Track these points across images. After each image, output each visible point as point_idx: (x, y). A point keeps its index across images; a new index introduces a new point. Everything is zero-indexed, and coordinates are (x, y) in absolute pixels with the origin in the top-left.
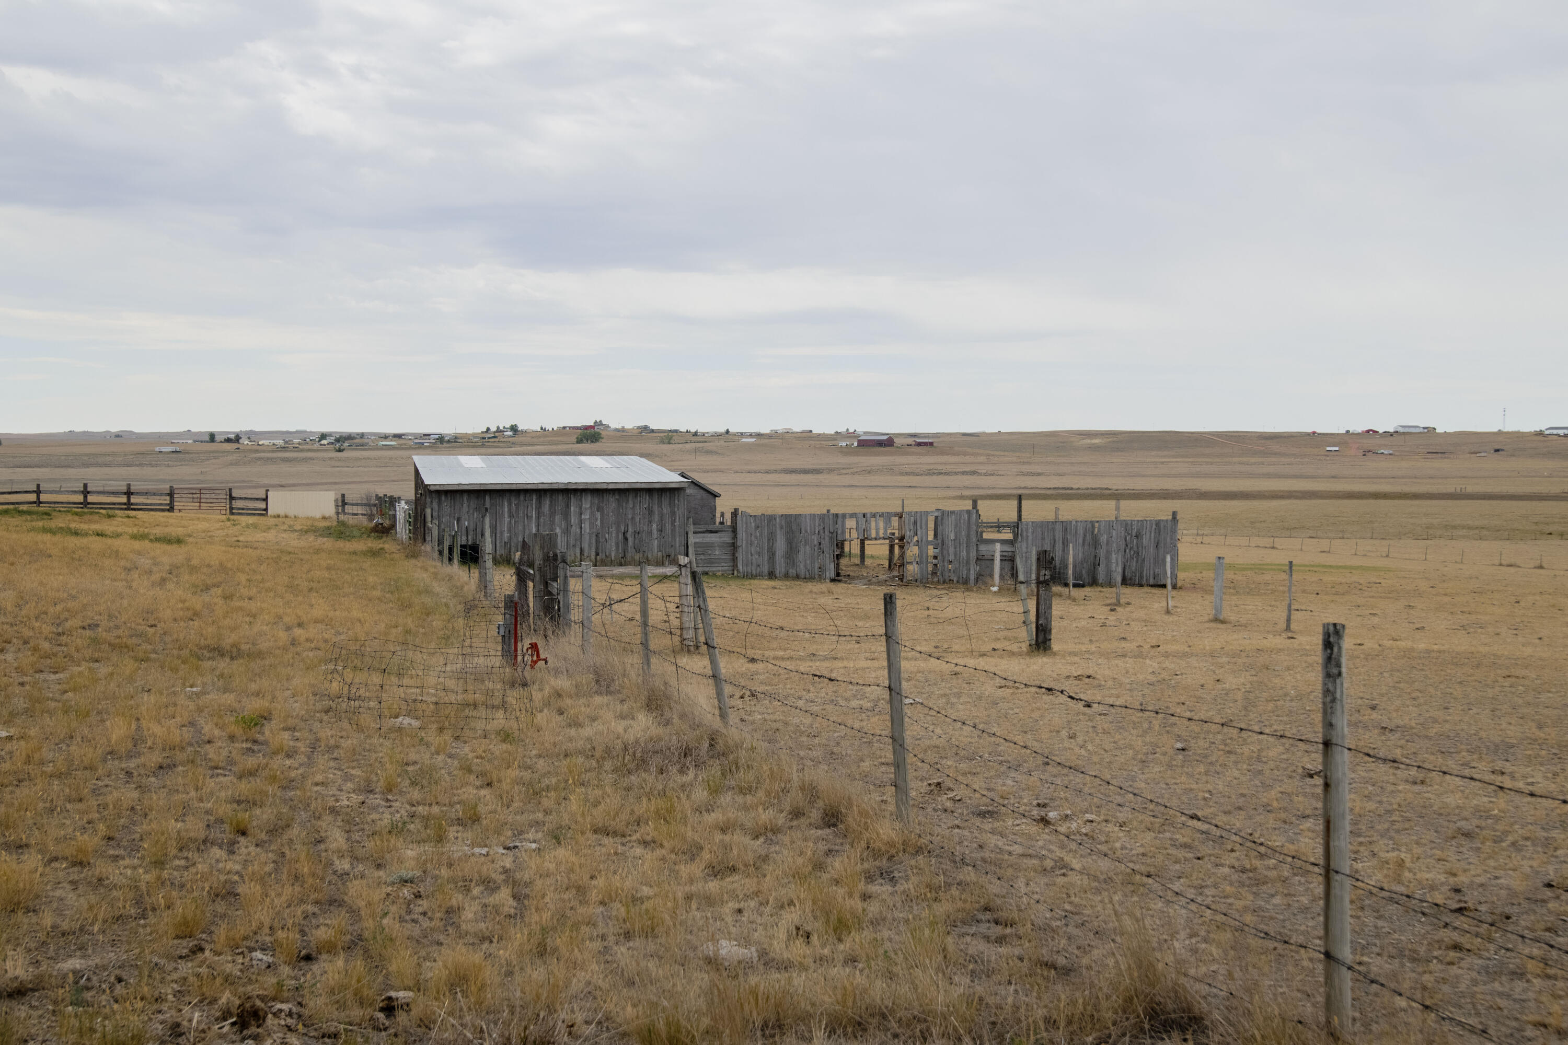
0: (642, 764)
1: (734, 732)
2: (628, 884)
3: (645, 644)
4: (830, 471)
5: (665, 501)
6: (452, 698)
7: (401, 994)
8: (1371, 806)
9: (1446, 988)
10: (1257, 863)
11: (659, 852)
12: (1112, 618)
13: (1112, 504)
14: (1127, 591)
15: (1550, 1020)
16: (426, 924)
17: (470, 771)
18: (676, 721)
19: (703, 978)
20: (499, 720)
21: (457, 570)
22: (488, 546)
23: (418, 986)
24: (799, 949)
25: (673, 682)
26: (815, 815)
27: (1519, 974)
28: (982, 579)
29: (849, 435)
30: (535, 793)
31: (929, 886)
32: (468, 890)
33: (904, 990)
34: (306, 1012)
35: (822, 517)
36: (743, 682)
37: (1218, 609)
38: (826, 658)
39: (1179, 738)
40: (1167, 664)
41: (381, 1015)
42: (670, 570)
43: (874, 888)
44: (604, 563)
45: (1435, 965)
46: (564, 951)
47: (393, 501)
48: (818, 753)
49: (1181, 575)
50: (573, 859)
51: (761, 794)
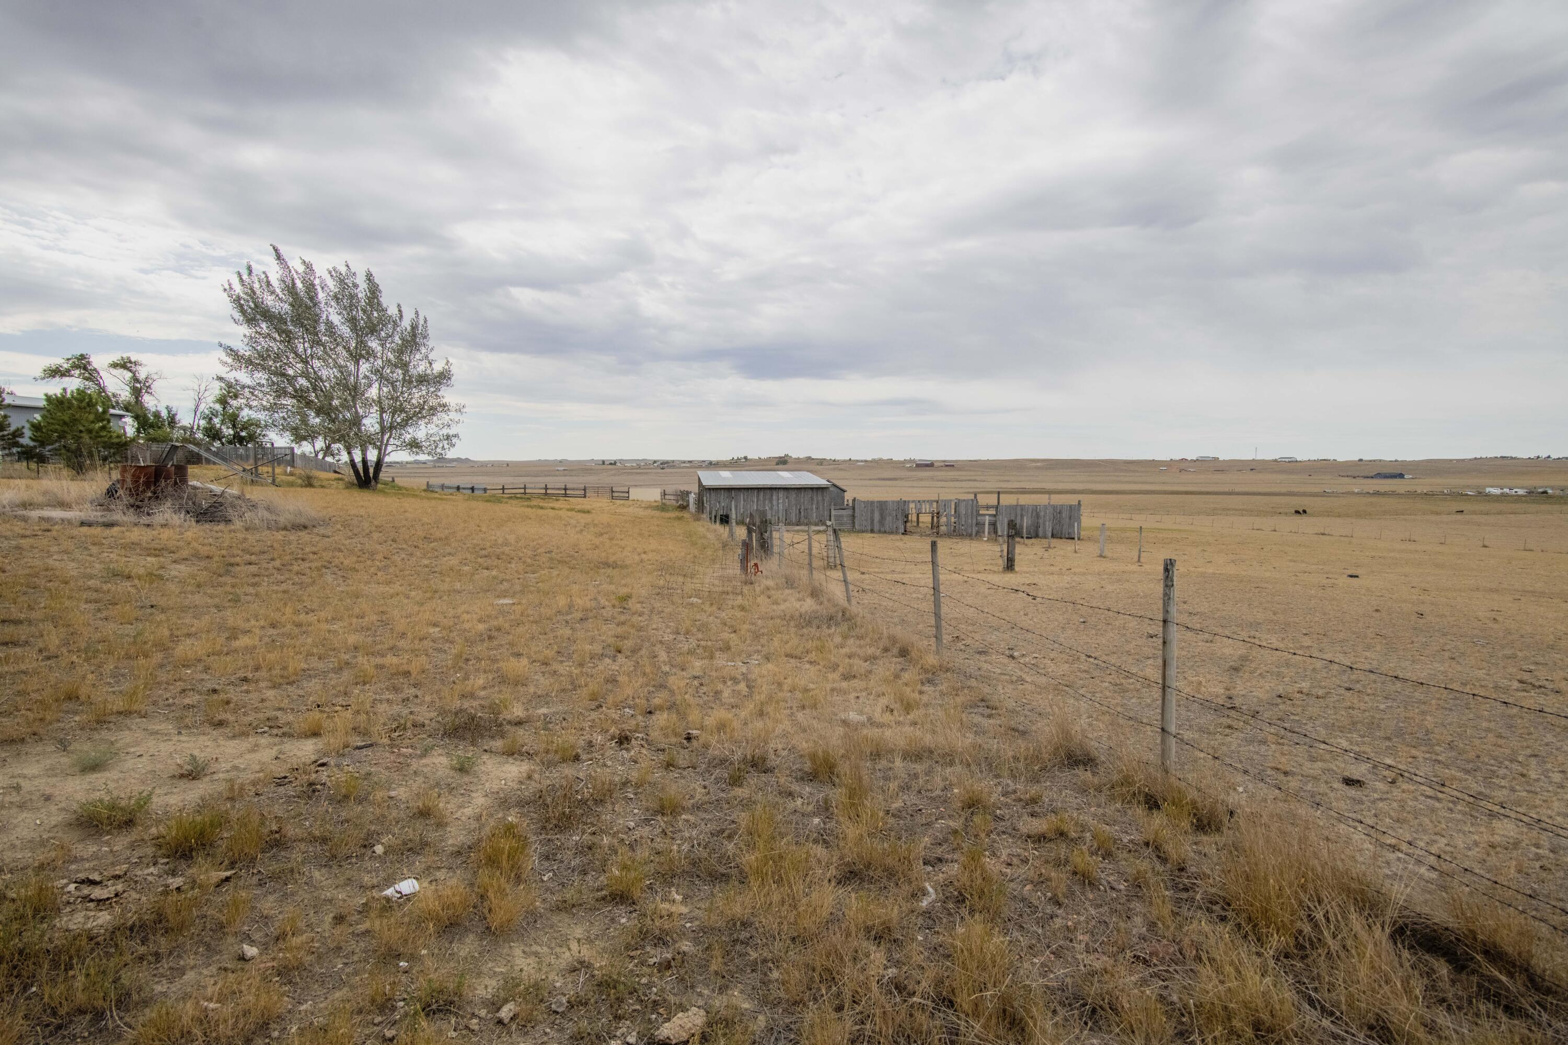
0: (809, 623)
1: (854, 609)
2: (803, 682)
3: (810, 564)
4: (901, 479)
5: (820, 493)
6: (717, 589)
7: (694, 732)
8: (1184, 653)
9: (1224, 748)
10: (1123, 681)
11: (818, 667)
12: (1046, 554)
13: (1047, 496)
14: (1054, 540)
15: (1279, 766)
16: (706, 698)
17: (725, 624)
18: (826, 603)
19: (840, 730)
20: (739, 600)
21: (718, 526)
22: (733, 516)
23: (702, 728)
24: (887, 718)
25: (824, 584)
26: (895, 651)
27: (1264, 742)
28: (979, 534)
29: (910, 461)
30: (757, 636)
31: (954, 689)
32: (725, 682)
33: (941, 739)
34: (650, 739)
35: (898, 502)
36: (858, 584)
37: (1102, 550)
38: (900, 573)
39: (1082, 616)
40: (1075, 578)
41: (685, 742)
42: (822, 528)
43: (925, 688)
44: (789, 524)
45: (1218, 736)
46: (771, 713)
47: (688, 493)
48: (896, 620)
49: (1082, 533)
50: (776, 669)
51: (868, 640)
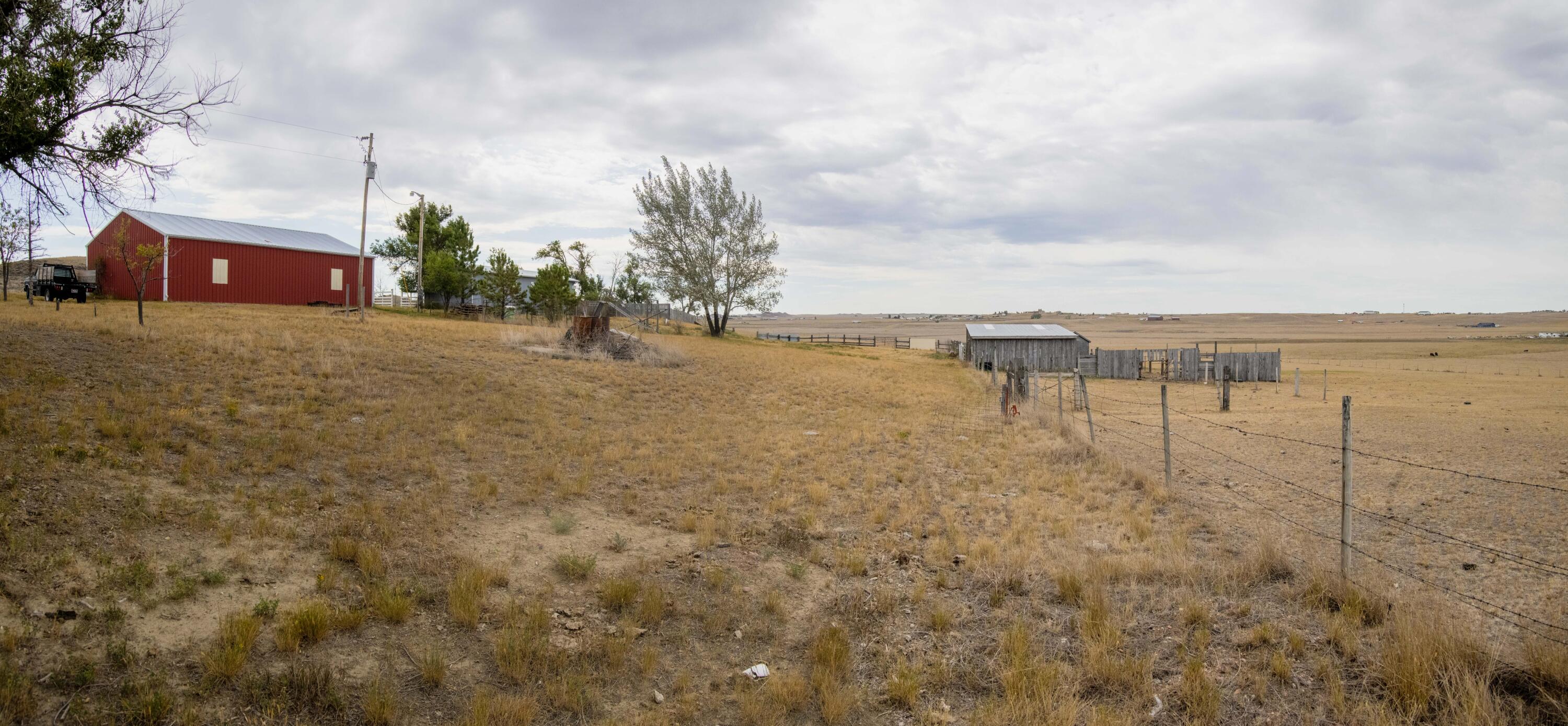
0: (1059, 460)
1: (1097, 447)
2: (1054, 513)
3: (1060, 407)
4: (1136, 331)
5: (1068, 343)
6: (981, 428)
7: (961, 556)
10: (1313, 502)
11: (1066, 500)
12: (1254, 395)
13: (1254, 345)
14: (1260, 383)
16: (971, 526)
17: (988, 460)
18: (1073, 441)
19: (1084, 557)
20: (1000, 439)
21: (982, 372)
22: (995, 363)
23: (968, 553)
24: (1125, 545)
25: (1072, 424)
26: (1132, 484)
28: (1200, 379)
29: (1143, 315)
30: (1015, 472)
31: (1180, 517)
32: (987, 512)
33: (1169, 563)
34: (925, 560)
35: (1134, 351)
36: (1101, 424)
37: (1297, 391)
38: (1135, 414)
39: (1282, 448)
40: (1277, 416)
41: (953, 565)
42: (1070, 374)
43: (1157, 517)
44: (1042, 371)
46: (1027, 542)
47: (958, 343)
48: (1133, 456)
49: (1282, 376)
50: (1031, 501)
51: (1109, 475)
